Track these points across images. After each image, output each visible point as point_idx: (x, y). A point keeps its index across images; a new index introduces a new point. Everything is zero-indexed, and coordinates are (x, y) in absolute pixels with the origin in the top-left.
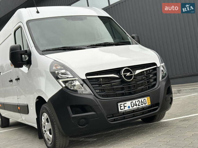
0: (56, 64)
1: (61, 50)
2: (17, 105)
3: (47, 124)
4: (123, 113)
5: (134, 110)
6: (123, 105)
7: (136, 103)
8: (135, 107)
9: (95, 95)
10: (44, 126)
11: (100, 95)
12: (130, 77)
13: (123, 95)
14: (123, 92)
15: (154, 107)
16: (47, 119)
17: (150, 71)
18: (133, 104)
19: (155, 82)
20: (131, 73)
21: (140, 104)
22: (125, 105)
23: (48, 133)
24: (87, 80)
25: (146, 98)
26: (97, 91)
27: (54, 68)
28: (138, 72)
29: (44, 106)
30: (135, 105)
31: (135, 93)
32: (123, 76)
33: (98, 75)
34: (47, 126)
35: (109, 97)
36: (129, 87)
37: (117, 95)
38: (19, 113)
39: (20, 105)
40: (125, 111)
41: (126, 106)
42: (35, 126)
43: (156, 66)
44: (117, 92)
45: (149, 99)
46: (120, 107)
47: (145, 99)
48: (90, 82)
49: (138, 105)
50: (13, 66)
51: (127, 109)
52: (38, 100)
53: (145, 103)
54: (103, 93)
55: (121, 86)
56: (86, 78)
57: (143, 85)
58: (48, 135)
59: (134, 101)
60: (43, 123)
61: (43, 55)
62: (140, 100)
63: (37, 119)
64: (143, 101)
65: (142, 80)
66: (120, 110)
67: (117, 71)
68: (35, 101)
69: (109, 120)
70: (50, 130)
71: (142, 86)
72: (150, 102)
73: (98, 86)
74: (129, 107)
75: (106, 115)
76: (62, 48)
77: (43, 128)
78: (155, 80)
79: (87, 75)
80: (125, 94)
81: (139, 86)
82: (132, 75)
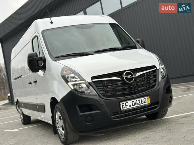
0: (66, 69)
1: (71, 56)
2: (36, 105)
3: (60, 121)
4: (125, 111)
5: (135, 109)
6: (124, 104)
8: (136, 105)
9: (99, 96)
10: (58, 123)
11: (104, 96)
12: (131, 79)
13: (125, 95)
14: (125, 92)
15: (153, 105)
16: (60, 117)
17: (150, 73)
18: (134, 103)
19: (155, 83)
20: (132, 75)
21: (140, 103)
22: (127, 104)
23: (61, 129)
24: (92, 82)
25: (146, 98)
26: (101, 92)
27: (65, 73)
28: (138, 74)
29: (57, 105)
30: (136, 104)
31: (136, 93)
32: (125, 78)
33: (102, 78)
34: (60, 123)
35: (112, 97)
36: (131, 88)
37: (119, 95)
38: (38, 111)
39: (38, 104)
40: (127, 109)
42: (51, 123)
43: (156, 69)
44: (120, 93)
45: (149, 99)
46: (122, 106)
48: (95, 84)
49: (139, 104)
50: (31, 71)
51: (128, 107)
52: (52, 100)
53: (145, 102)
54: (107, 94)
55: (123, 87)
56: (91, 81)
57: (144, 86)
58: (61, 131)
59: (135, 101)
60: (57, 120)
61: (56, 61)
62: (140, 99)
63: (52, 116)
64: (143, 100)
65: (143, 81)
66: (122, 109)
67: (119, 74)
68: (50, 101)
69: (113, 118)
70: (62, 126)
71: (142, 87)
72: (150, 101)
73: (102, 87)
74: (130, 106)
75: (110, 113)
76: (72, 54)
77: (57, 125)
78: (155, 81)
79: (92, 78)
80: (127, 94)
81: (139, 86)
82: (133, 78)
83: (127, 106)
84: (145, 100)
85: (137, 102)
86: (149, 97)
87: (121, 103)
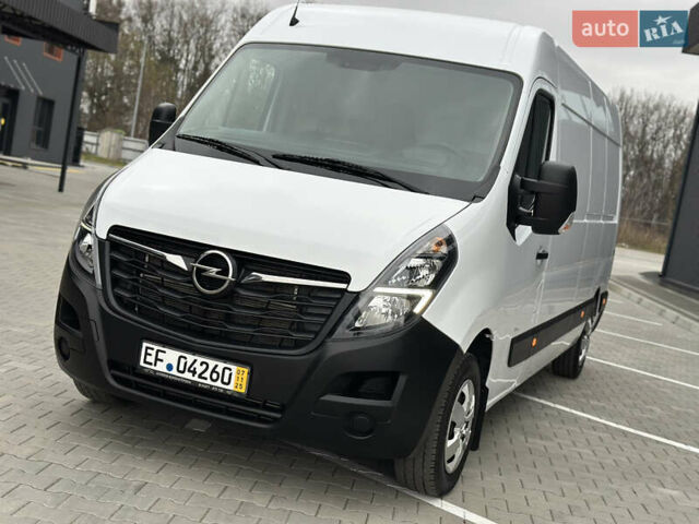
6: (153, 353)
7: (195, 366)
8: (188, 375)
9: (105, 291)
18: (186, 363)
20: (225, 273)
21: (207, 375)
22: (161, 355)
24: (106, 242)
25: (234, 368)
30: (189, 371)
31: (212, 337)
32: (195, 272)
40: (155, 371)
41: (162, 361)
43: (343, 286)
45: (245, 376)
46: (146, 354)
47: (230, 369)
49: (200, 376)
51: (161, 367)
53: (226, 380)
59: (190, 358)
61: (162, 147)
62: (212, 363)
64: (219, 370)
66: (142, 363)
72: (244, 386)
74: (170, 367)
82: (225, 281)
83: (158, 362)
84: (227, 372)
85: (197, 365)
86: (246, 370)
87: (145, 345)
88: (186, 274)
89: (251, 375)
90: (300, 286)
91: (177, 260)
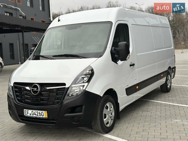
6: (26, 111)
8: (34, 116)
9: (15, 99)
19: (59, 100)
24: (14, 87)
25: (44, 112)
30: (34, 114)
40: (28, 116)
41: (28, 113)
45: (47, 113)
46: (25, 112)
49: (37, 115)
51: (29, 115)
53: (43, 115)
59: (34, 111)
62: (39, 111)
64: (41, 113)
66: (25, 115)
69: (21, 119)
72: (47, 116)
75: (18, 114)
79: (15, 83)
82: (38, 91)
84: (42, 113)
85: (36, 113)
87: (24, 110)
88: (30, 91)
89: (47, 112)
90: (56, 89)
91: (28, 88)
